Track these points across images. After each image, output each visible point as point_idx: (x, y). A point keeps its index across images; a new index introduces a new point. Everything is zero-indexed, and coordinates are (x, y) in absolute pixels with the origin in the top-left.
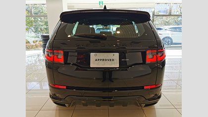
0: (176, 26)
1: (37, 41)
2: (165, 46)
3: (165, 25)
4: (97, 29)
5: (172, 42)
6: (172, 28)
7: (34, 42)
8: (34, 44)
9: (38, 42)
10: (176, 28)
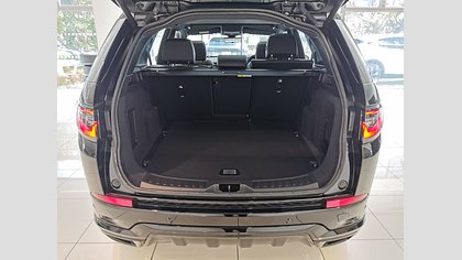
0: (392, 35)
1: (72, 67)
2: (375, 81)
3: (368, 31)
4: (212, 40)
5: (383, 71)
6: (384, 40)
7: (65, 69)
8: (66, 75)
9: (75, 70)
10: (391, 40)
